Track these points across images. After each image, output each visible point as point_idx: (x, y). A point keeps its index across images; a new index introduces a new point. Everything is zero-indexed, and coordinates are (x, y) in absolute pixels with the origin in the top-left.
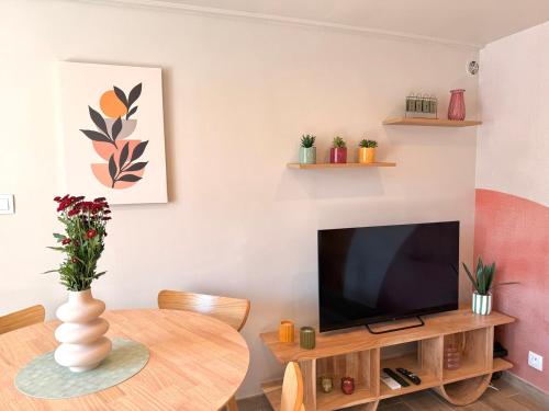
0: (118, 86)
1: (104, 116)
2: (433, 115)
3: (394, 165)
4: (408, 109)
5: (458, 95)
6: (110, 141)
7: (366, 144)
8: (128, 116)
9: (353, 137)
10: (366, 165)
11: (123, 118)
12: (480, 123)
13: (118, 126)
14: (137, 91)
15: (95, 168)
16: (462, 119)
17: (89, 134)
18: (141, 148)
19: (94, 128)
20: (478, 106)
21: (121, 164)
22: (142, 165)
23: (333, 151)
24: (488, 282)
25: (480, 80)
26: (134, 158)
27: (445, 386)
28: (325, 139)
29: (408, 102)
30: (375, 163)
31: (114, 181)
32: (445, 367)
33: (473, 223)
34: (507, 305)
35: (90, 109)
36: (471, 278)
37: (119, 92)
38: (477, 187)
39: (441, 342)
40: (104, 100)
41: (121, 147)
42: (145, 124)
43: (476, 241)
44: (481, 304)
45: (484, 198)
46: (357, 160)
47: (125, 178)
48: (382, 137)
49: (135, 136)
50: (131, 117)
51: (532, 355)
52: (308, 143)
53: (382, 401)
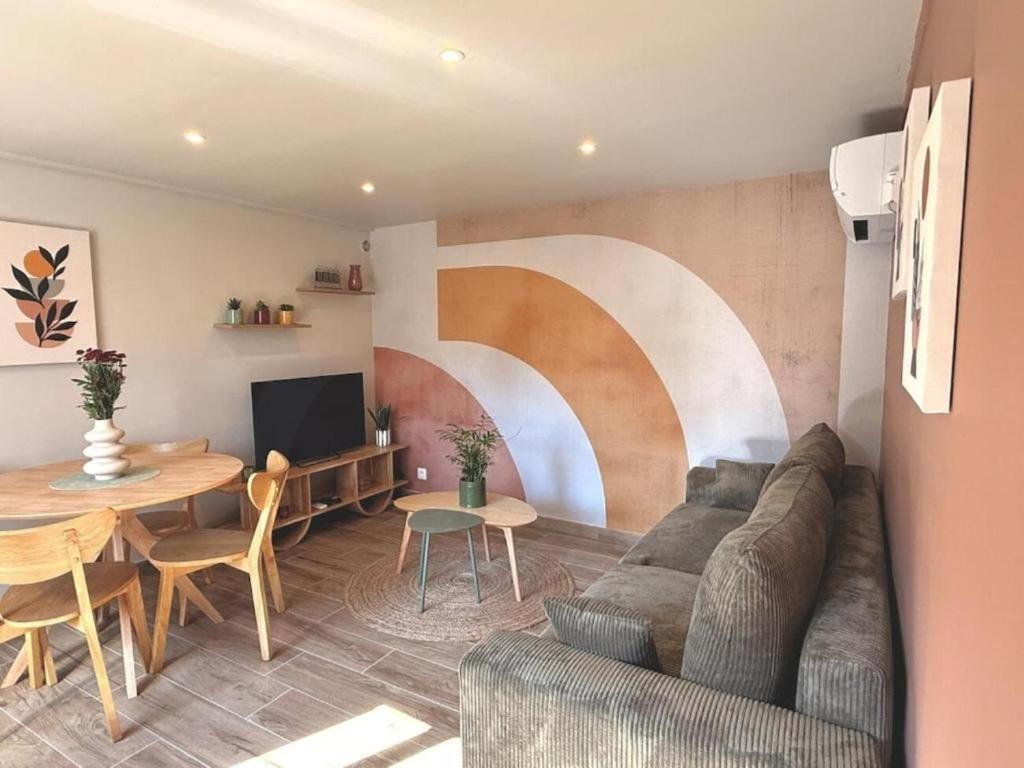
0: (44, 247)
1: (29, 276)
2: (337, 286)
3: (309, 326)
4: (317, 279)
5: (355, 270)
6: (35, 300)
7: (285, 308)
8: (55, 276)
9: (273, 301)
10: (285, 326)
11: (51, 277)
12: (374, 293)
13: (44, 286)
14: (64, 253)
15: (20, 327)
16: (360, 289)
17: (13, 293)
18: (69, 308)
19: (18, 287)
20: (372, 279)
21: (49, 322)
22: (71, 325)
23: (256, 313)
24: (386, 420)
25: (372, 257)
26: (62, 318)
27: (361, 501)
28: (250, 303)
29: (317, 273)
30: (293, 325)
31: (41, 340)
32: (359, 491)
33: (373, 376)
34: (401, 437)
35: (13, 267)
36: (375, 419)
37: (44, 253)
38: (374, 345)
39: (355, 466)
40: (29, 260)
41: (48, 307)
42: (74, 284)
43: (376, 385)
44: (383, 437)
45: (381, 354)
46: (278, 321)
47: (52, 338)
48: (296, 303)
49: (64, 296)
50: (58, 278)
51: (420, 470)
52: (235, 305)
53: (313, 518)
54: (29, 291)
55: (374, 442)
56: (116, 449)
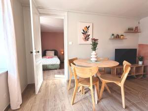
0: (87, 26)
3: (127, 39)
9: (120, 34)
10: (122, 39)
15: (83, 38)
18: (89, 35)
22: (89, 38)
24: (142, 59)
25: (140, 25)
27: (135, 75)
28: (115, 34)
29: (128, 29)
31: (85, 40)
35: (83, 29)
36: (139, 59)
41: (86, 35)
44: (140, 63)
50: (88, 31)
54: (84, 33)
55: (138, 63)
56: (96, 56)
